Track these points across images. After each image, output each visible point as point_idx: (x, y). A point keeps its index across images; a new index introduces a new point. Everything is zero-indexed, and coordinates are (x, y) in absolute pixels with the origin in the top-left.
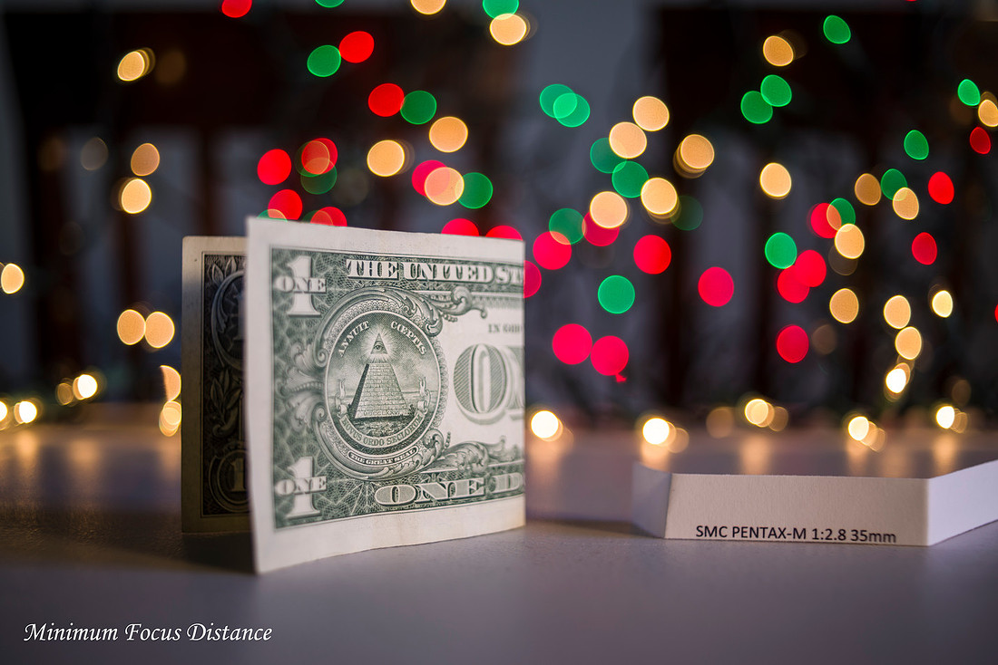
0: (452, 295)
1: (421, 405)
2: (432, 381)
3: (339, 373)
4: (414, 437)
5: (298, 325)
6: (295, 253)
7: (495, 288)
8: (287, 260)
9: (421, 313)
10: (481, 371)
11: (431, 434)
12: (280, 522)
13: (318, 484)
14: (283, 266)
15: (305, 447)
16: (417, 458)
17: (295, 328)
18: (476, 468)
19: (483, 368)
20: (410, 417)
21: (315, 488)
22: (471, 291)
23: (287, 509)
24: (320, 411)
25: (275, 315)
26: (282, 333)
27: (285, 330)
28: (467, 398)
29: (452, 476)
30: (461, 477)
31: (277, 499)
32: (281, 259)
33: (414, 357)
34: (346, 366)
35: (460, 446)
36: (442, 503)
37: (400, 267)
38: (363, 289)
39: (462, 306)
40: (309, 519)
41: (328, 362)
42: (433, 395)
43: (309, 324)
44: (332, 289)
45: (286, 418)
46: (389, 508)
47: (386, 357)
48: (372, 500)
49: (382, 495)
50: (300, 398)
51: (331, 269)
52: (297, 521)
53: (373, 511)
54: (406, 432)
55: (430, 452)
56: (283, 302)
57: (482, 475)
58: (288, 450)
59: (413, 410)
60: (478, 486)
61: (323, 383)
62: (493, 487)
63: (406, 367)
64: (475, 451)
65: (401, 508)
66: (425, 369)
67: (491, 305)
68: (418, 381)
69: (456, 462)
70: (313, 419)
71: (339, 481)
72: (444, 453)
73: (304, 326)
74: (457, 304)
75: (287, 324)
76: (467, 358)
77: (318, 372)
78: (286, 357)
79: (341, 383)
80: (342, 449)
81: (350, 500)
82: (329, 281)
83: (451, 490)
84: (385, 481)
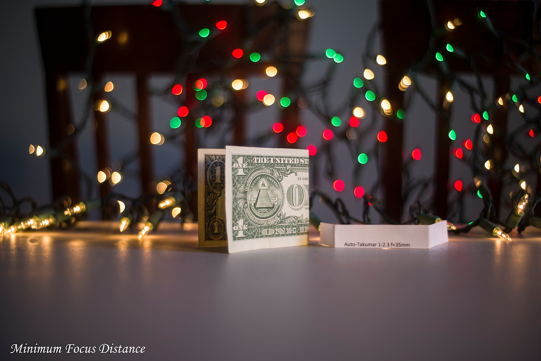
0: (286, 168)
1: (276, 203)
2: (280, 196)
3: (251, 193)
4: (274, 214)
5: (240, 178)
6: (239, 156)
7: (300, 165)
8: (236, 159)
9: (276, 174)
10: (295, 193)
11: (279, 213)
12: (234, 239)
13: (245, 227)
14: (235, 160)
15: (242, 216)
16: (275, 220)
17: (238, 179)
18: (294, 224)
19: (296, 192)
20: (273, 207)
21: (244, 229)
22: (292, 167)
23: (236, 235)
24: (246, 205)
25: (233, 175)
26: (235, 181)
27: (236, 180)
28: (291, 202)
29: (286, 227)
30: (289, 227)
31: (234, 232)
32: (235, 158)
33: (274, 188)
34: (254, 191)
35: (289, 217)
36: (283, 235)
37: (270, 159)
38: (259, 167)
39: (289, 171)
40: (243, 238)
41: (248, 189)
42: (280, 200)
43: (243, 178)
44: (249, 167)
45: (236, 207)
46: (266, 236)
47: (265, 188)
48: (261, 233)
49: (264, 232)
50: (240, 201)
51: (249, 160)
52: (239, 239)
53: (261, 237)
54: (272, 212)
55: (279, 218)
56: (235, 171)
57: (296, 227)
58: (237, 217)
59: (274, 205)
60: (294, 230)
61: (246, 196)
62: (299, 231)
63: (271, 192)
64: (294, 219)
65: (270, 236)
66: (278, 192)
67: (299, 171)
68: (276, 196)
69: (287, 222)
70: (244, 207)
71: (251, 227)
72: (284, 219)
73: (241, 178)
74: (288, 171)
75: (237, 178)
76: (291, 189)
77: (245, 193)
78: (236, 188)
79: (252, 196)
80: (252, 217)
81: (255, 233)
82: (249, 165)
83: (286, 231)
84: (265, 228)
